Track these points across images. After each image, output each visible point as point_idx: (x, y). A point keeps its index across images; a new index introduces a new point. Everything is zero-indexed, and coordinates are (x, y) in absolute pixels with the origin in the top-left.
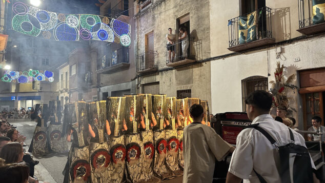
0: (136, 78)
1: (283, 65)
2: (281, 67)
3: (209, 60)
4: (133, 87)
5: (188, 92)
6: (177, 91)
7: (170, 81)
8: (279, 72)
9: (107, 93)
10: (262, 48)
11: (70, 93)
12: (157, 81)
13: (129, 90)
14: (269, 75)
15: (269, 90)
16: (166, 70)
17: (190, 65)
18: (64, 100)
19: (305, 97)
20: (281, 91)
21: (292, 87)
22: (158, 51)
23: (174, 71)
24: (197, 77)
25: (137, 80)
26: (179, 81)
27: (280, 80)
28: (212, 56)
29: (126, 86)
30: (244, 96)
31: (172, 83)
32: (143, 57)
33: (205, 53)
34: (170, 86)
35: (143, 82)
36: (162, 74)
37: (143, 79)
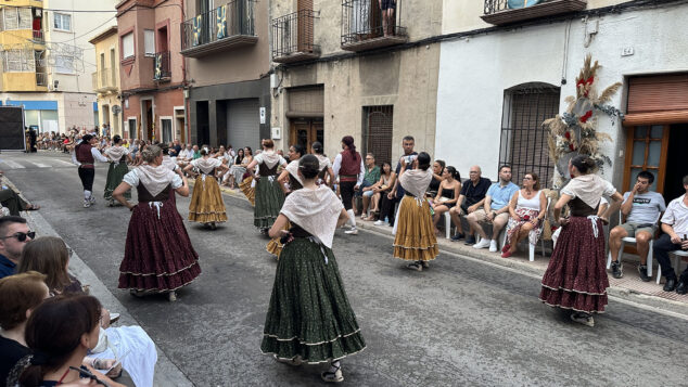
0: (271, 72)
1: (596, 63)
2: (592, 65)
3: (437, 40)
5: (387, 111)
6: (364, 107)
7: (349, 84)
8: (587, 78)
9: (207, 102)
10: (556, 21)
11: (124, 97)
12: (318, 82)
13: (257, 99)
14: (564, 82)
15: (561, 114)
16: (340, 58)
17: (394, 50)
18: (111, 113)
19: (633, 134)
20: (584, 119)
21: (610, 112)
22: (323, 12)
23: (357, 60)
24: (409, 78)
25: (273, 76)
26: (368, 84)
27: (586, 95)
28: (445, 32)
30: (505, 126)
31: (353, 89)
32: (287, 24)
33: (429, 22)
34: (347, 95)
35: (287, 84)
36: (330, 67)
37: (287, 75)
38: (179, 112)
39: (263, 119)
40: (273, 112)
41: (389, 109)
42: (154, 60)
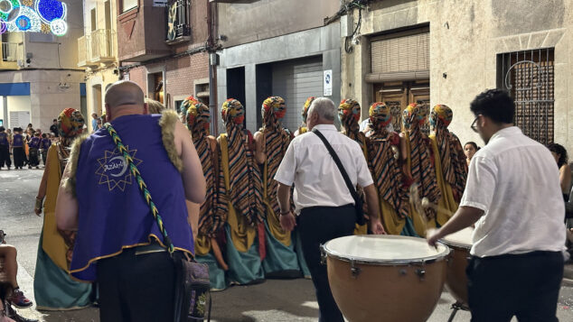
0: (342, 13)
4: (330, 47)
5: (544, 60)
6: (499, 56)
7: (473, 17)
9: (244, 67)
11: (121, 71)
12: (419, 22)
13: (317, 59)
25: (344, 19)
26: (508, 17)
29: (308, 43)
31: (480, 26)
34: (470, 37)
35: (367, 28)
37: (367, 16)
38: (202, 87)
39: (328, 88)
40: (344, 75)
41: (547, 55)
42: (166, 11)
